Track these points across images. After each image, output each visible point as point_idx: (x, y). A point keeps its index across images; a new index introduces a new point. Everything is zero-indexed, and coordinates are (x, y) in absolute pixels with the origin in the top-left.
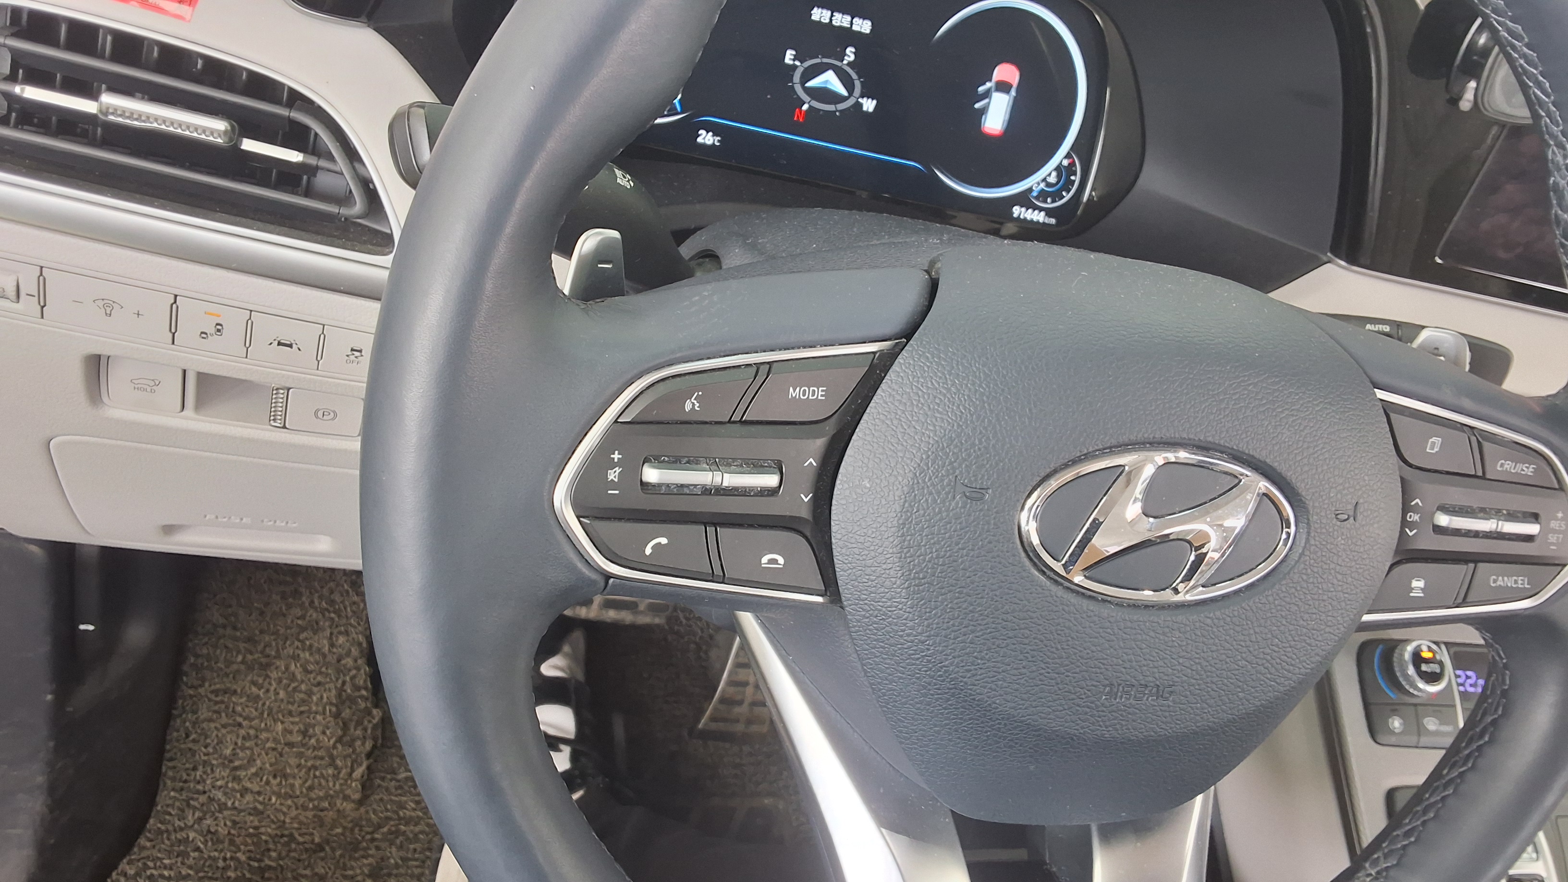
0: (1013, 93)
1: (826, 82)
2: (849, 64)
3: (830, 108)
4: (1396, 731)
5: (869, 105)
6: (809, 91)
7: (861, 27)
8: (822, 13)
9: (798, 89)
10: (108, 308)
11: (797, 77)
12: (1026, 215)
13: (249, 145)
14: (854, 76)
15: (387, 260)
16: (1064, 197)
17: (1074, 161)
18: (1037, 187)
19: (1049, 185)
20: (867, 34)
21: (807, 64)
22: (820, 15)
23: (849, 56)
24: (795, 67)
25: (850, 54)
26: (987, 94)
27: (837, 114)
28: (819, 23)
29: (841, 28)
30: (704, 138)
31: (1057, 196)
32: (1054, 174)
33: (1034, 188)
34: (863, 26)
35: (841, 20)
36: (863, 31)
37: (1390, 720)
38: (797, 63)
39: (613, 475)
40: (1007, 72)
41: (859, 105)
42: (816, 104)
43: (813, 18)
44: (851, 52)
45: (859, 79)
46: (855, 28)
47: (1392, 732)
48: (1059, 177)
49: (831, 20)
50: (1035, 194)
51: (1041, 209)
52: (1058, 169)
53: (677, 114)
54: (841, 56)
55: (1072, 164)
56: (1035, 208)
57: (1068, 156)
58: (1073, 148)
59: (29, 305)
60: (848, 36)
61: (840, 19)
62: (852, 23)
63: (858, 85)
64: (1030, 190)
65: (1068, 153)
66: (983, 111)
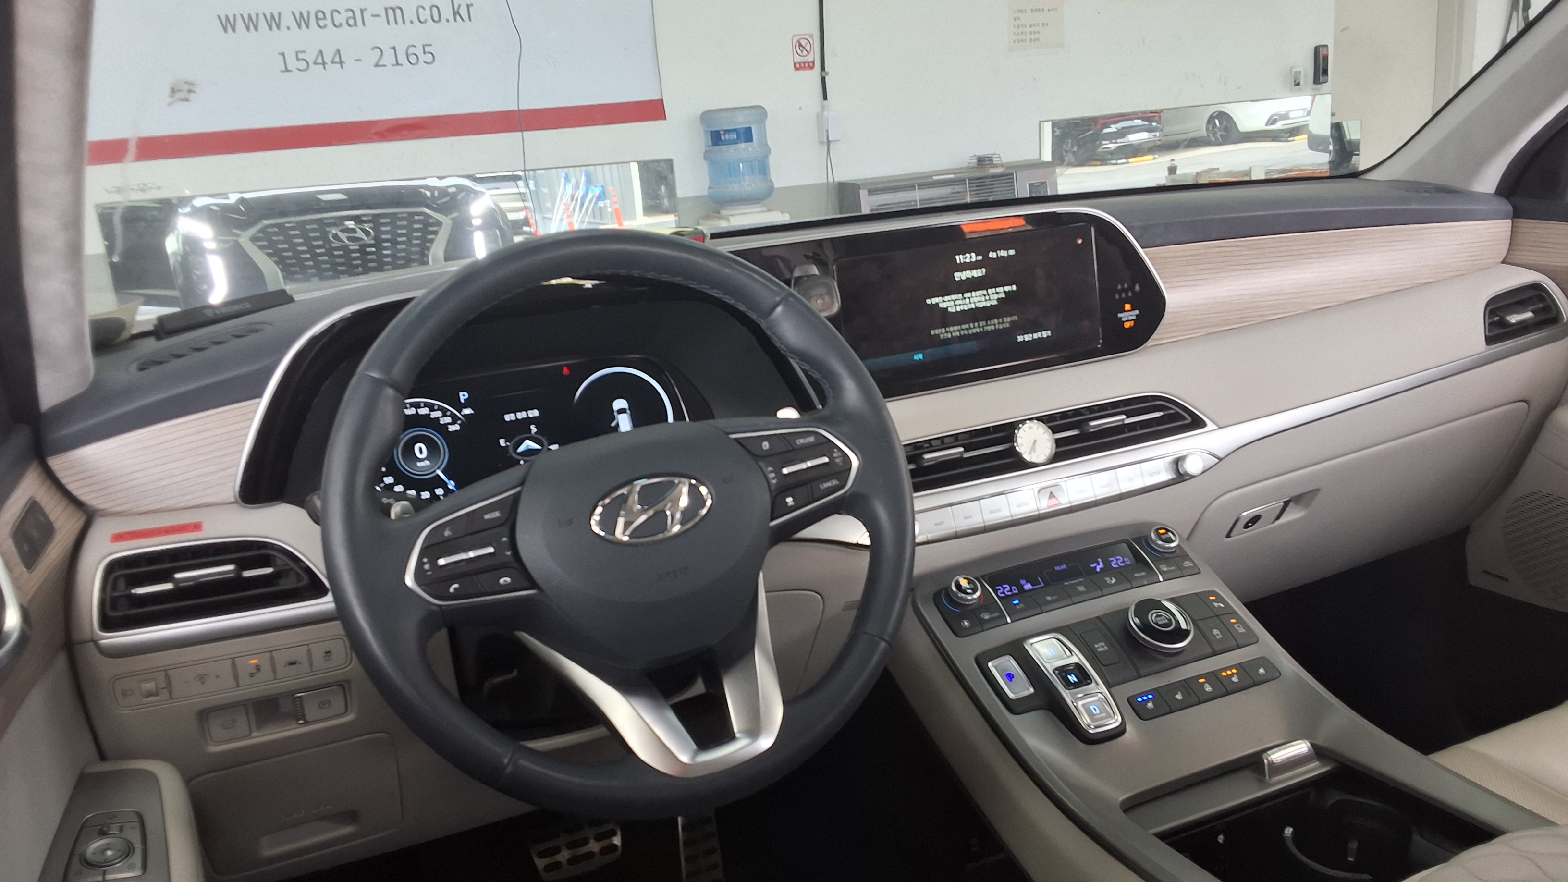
0: (628, 411)
1: (527, 446)
2: (535, 433)
4: (967, 627)
5: (554, 447)
6: (520, 454)
9: (514, 455)
10: (202, 678)
11: (511, 450)
13: (247, 574)
14: (540, 437)
15: (329, 597)
20: (537, 417)
21: (513, 442)
22: (509, 417)
24: (507, 446)
25: (534, 429)
26: (615, 417)
28: (511, 421)
29: (524, 419)
34: (534, 413)
35: (521, 415)
36: (534, 415)
37: (962, 623)
38: (508, 444)
39: (427, 567)
40: (620, 404)
41: (549, 449)
42: (525, 458)
43: (506, 420)
44: (534, 427)
45: (543, 438)
46: (530, 416)
47: (965, 628)
49: (516, 417)
54: (530, 431)
59: (165, 694)
60: (529, 421)
62: (527, 414)
63: (544, 440)
66: (617, 426)
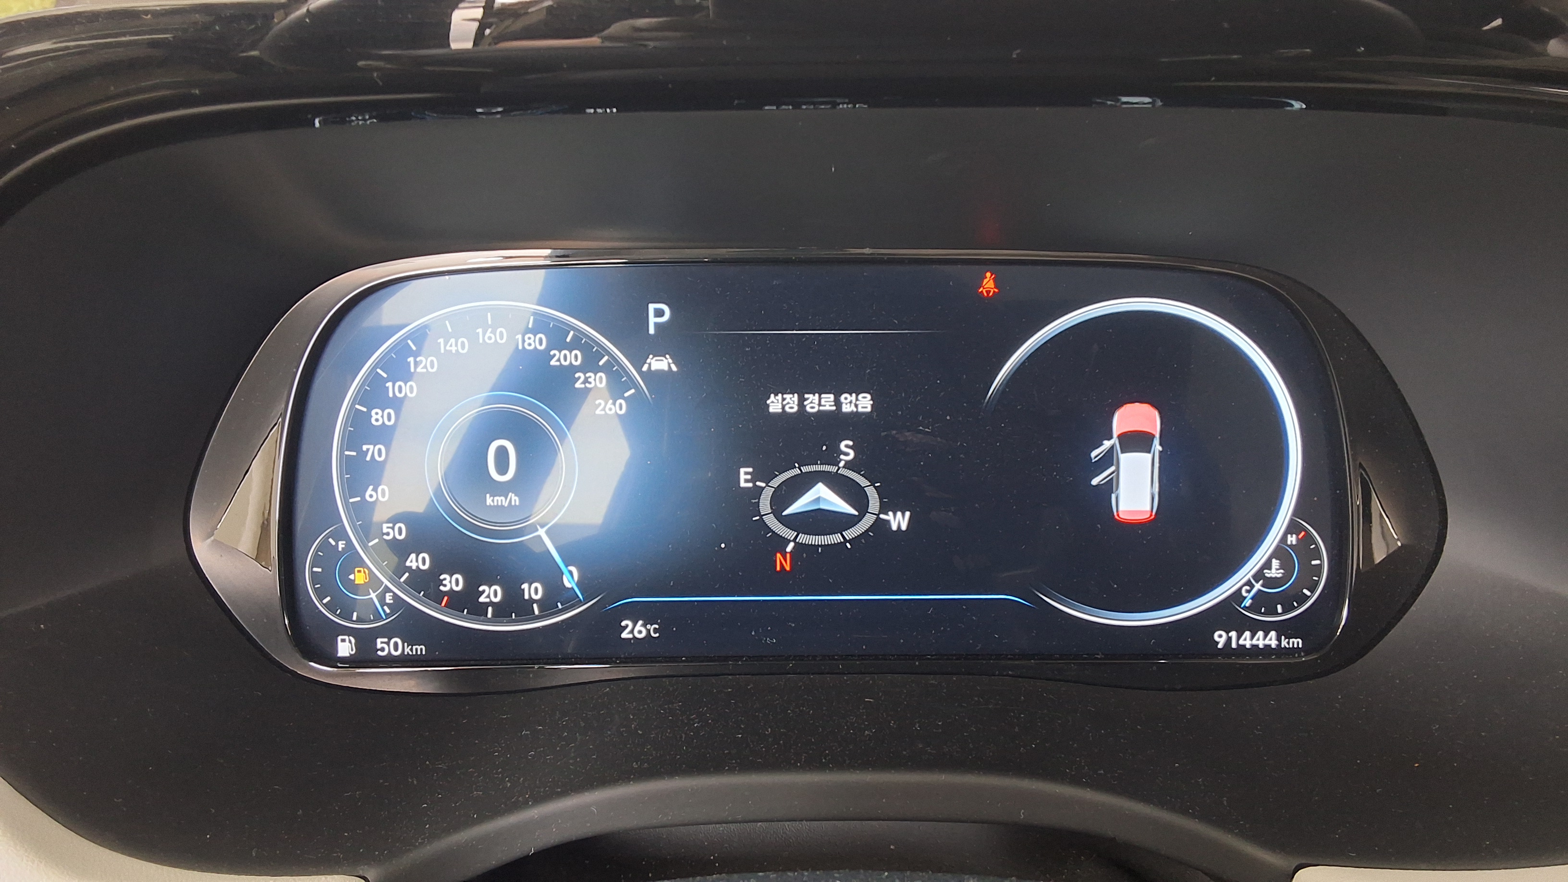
0: (1157, 447)
1: (818, 500)
2: (849, 465)
3: (835, 538)
5: (899, 521)
6: (790, 522)
7: (856, 406)
8: (784, 399)
9: (771, 522)
11: (765, 506)
12: (1241, 642)
14: (863, 482)
16: (1308, 597)
17: (1307, 532)
18: (1248, 591)
19: (1271, 582)
20: (868, 414)
21: (776, 482)
22: (781, 403)
23: (847, 454)
24: (758, 491)
25: (847, 449)
26: (1109, 459)
27: (848, 545)
28: (783, 415)
29: (821, 415)
30: (632, 632)
31: (1291, 599)
32: (1275, 563)
33: (1244, 594)
34: (859, 403)
35: (819, 402)
36: (860, 410)
38: (761, 484)
40: (1137, 417)
41: (880, 526)
42: (804, 539)
43: (771, 410)
44: (847, 446)
45: (873, 484)
46: (846, 408)
48: (1287, 565)
49: (802, 407)
50: (1247, 603)
51: (1266, 628)
52: (1280, 552)
53: (580, 603)
54: (833, 457)
55: (1308, 539)
56: (1254, 627)
57: (1293, 528)
58: (1299, 511)
60: (836, 424)
61: (817, 401)
62: (838, 404)
63: (871, 492)
64: (1237, 596)
65: (1292, 521)
66: (1110, 486)
